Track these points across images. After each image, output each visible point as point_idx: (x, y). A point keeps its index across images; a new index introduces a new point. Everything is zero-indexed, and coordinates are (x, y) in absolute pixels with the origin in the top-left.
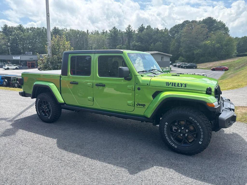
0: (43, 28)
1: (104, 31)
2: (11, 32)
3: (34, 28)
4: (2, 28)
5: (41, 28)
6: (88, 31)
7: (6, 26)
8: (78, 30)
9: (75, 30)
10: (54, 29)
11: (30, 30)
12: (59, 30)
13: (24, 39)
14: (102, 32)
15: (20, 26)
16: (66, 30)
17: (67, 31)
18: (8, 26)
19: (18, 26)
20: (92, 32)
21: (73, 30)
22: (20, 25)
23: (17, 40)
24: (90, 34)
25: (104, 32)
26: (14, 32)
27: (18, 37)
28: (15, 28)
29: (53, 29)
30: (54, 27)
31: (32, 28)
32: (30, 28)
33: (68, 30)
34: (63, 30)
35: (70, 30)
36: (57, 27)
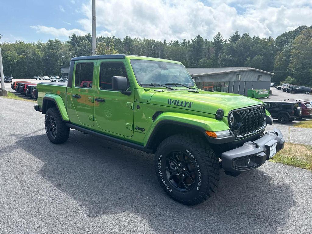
0: (113, 37)
1: (186, 41)
2: (79, 42)
3: (104, 38)
4: (70, 37)
5: (110, 37)
6: (166, 42)
7: (74, 35)
8: (153, 40)
9: (150, 40)
10: (125, 38)
11: (99, 39)
12: (132, 41)
14: (183, 42)
15: (88, 36)
16: (140, 39)
17: (140, 41)
18: (76, 36)
19: (86, 36)
20: (171, 43)
21: (147, 40)
22: (89, 34)
23: (84, 51)
24: (168, 44)
25: (185, 43)
26: (81, 42)
27: (85, 48)
28: (83, 38)
29: (125, 39)
30: (126, 37)
31: (102, 37)
32: (99, 37)
34: (135, 40)
35: (144, 39)
36: (129, 36)
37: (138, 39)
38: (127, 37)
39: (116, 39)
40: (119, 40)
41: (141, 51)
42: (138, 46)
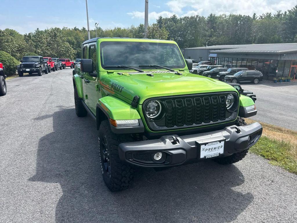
0: (197, 16)
1: (281, 13)
3: (188, 17)
4: (157, 20)
5: (194, 17)
6: (256, 15)
7: (161, 18)
8: (240, 15)
9: (236, 15)
10: (209, 16)
11: (184, 19)
12: (216, 18)
13: (175, 31)
14: (277, 14)
15: (173, 17)
16: (225, 16)
17: (225, 17)
18: (163, 18)
19: (172, 17)
20: (262, 16)
21: (234, 16)
22: (174, 16)
24: (258, 18)
25: (280, 15)
26: (167, 23)
28: (169, 19)
29: (209, 17)
30: (210, 14)
31: (186, 17)
32: (183, 18)
33: (227, 16)
34: (220, 17)
35: (230, 15)
36: (213, 14)
37: (223, 15)
38: (211, 14)
39: (200, 18)
40: (203, 18)
41: (226, 28)
42: (222, 23)
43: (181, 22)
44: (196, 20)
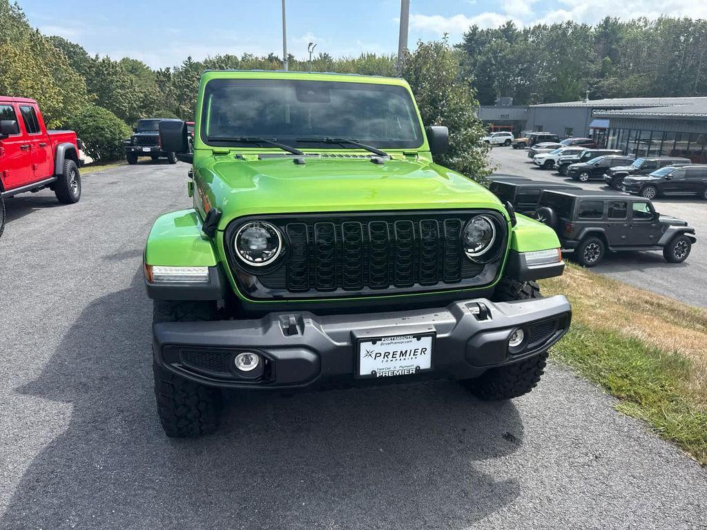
0: (569, 23)
2: (483, 44)
3: (545, 28)
4: (465, 35)
5: (561, 25)
7: (475, 29)
8: (686, 19)
9: (676, 19)
10: (602, 23)
11: (533, 32)
12: (621, 26)
13: (508, 62)
15: (506, 26)
16: (646, 22)
17: (645, 26)
18: (480, 30)
19: (502, 28)
21: (670, 20)
22: (508, 23)
23: (492, 65)
26: (489, 43)
27: (495, 58)
28: (495, 34)
29: (600, 26)
30: (604, 19)
31: (540, 26)
32: (532, 28)
33: (650, 21)
34: (632, 25)
35: (660, 20)
36: (612, 17)
37: (639, 20)
38: (608, 19)
39: (575, 28)
40: (584, 28)
41: (644, 54)
42: (635, 40)
43: (526, 40)
44: (564, 34)
